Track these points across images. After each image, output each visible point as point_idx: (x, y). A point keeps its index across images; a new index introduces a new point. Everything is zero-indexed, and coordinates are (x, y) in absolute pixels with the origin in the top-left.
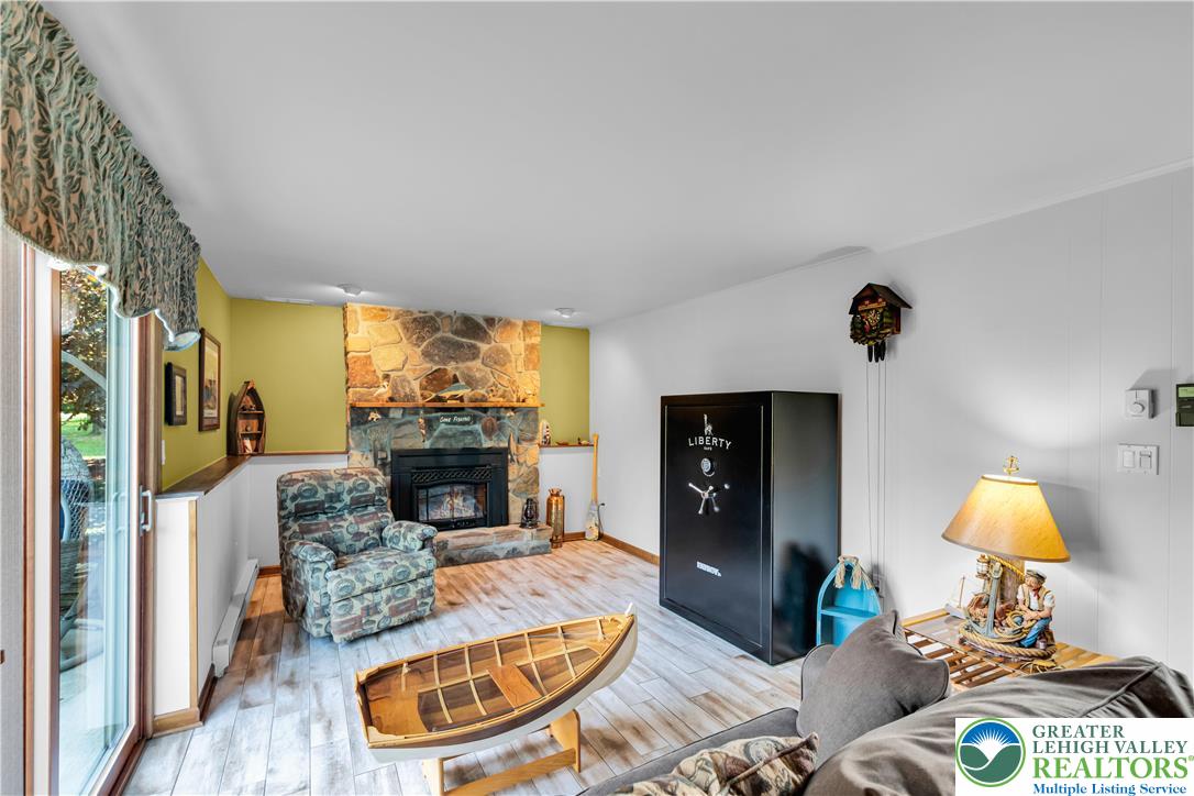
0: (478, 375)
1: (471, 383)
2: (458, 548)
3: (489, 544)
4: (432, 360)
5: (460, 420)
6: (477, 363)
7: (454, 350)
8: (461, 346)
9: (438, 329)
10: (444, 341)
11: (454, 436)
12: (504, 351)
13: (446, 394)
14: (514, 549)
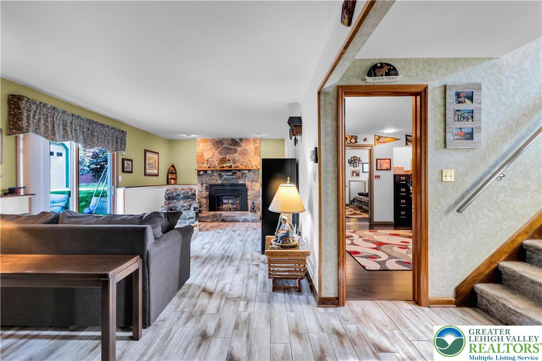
0: (237, 159)
1: (234, 162)
2: (225, 216)
3: (236, 216)
4: (222, 154)
5: (228, 174)
6: (237, 155)
7: (229, 151)
8: (231, 149)
9: (223, 144)
10: (225, 148)
11: (229, 180)
12: (247, 150)
13: (225, 165)
14: (246, 219)
